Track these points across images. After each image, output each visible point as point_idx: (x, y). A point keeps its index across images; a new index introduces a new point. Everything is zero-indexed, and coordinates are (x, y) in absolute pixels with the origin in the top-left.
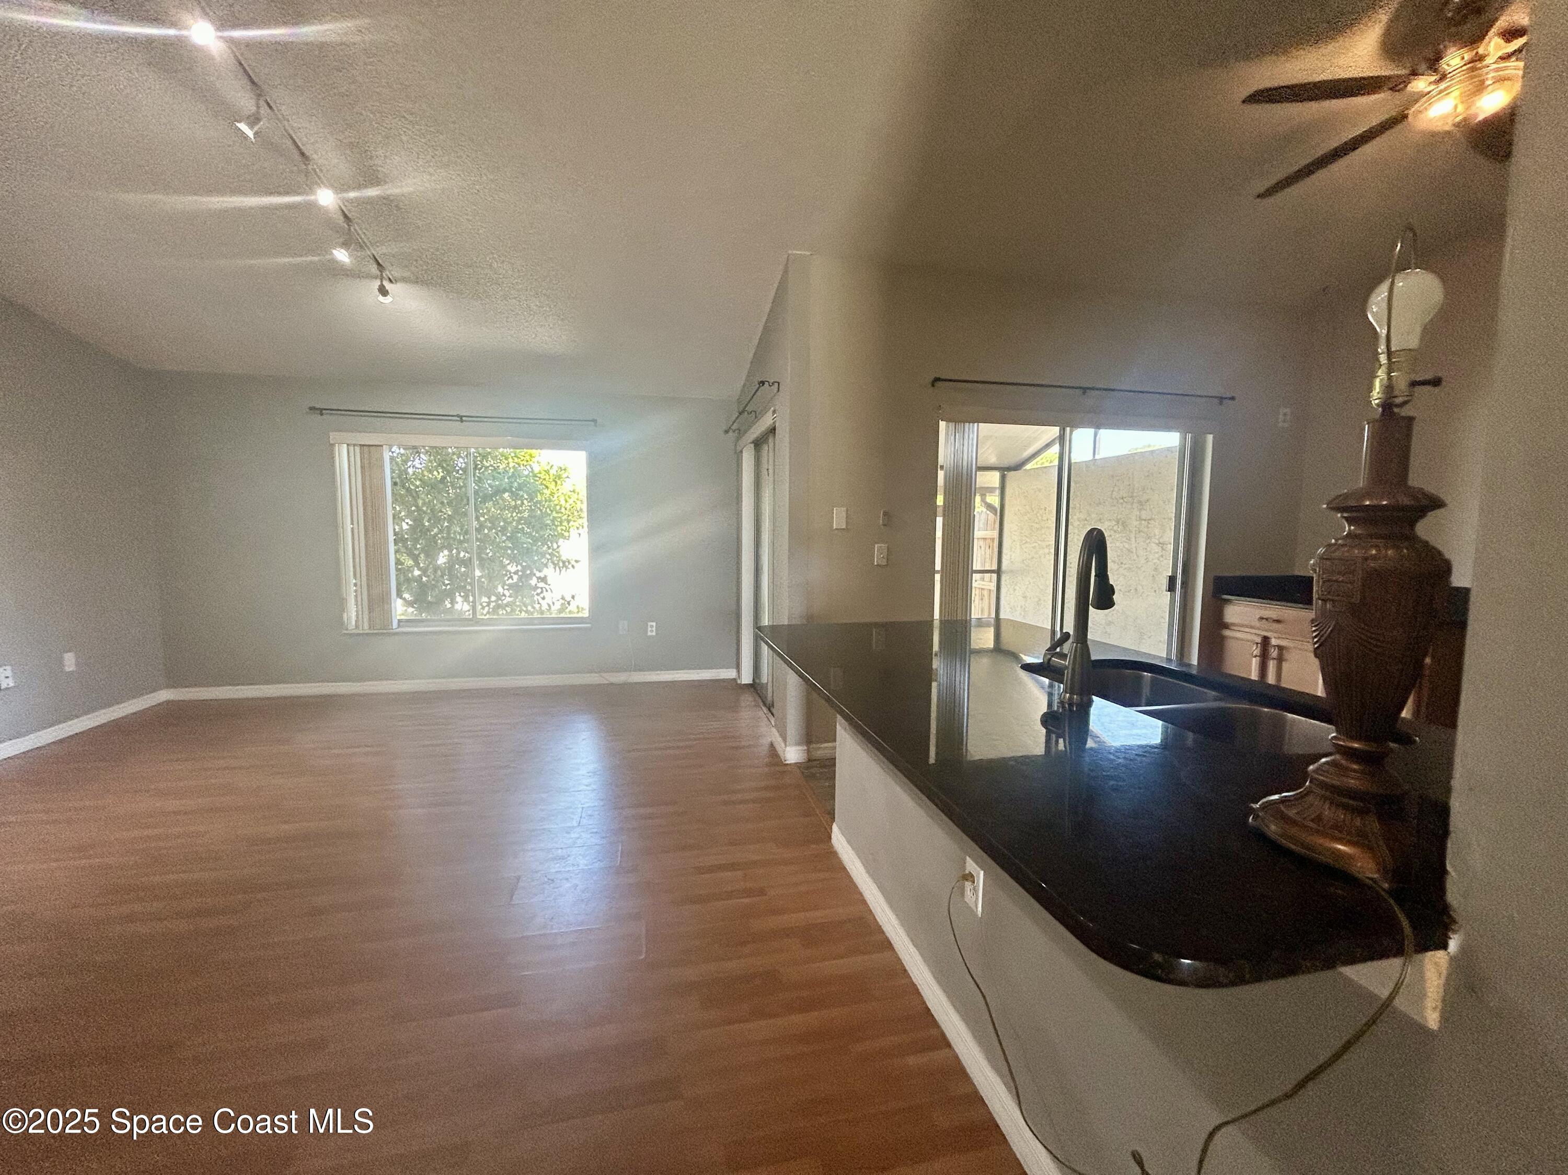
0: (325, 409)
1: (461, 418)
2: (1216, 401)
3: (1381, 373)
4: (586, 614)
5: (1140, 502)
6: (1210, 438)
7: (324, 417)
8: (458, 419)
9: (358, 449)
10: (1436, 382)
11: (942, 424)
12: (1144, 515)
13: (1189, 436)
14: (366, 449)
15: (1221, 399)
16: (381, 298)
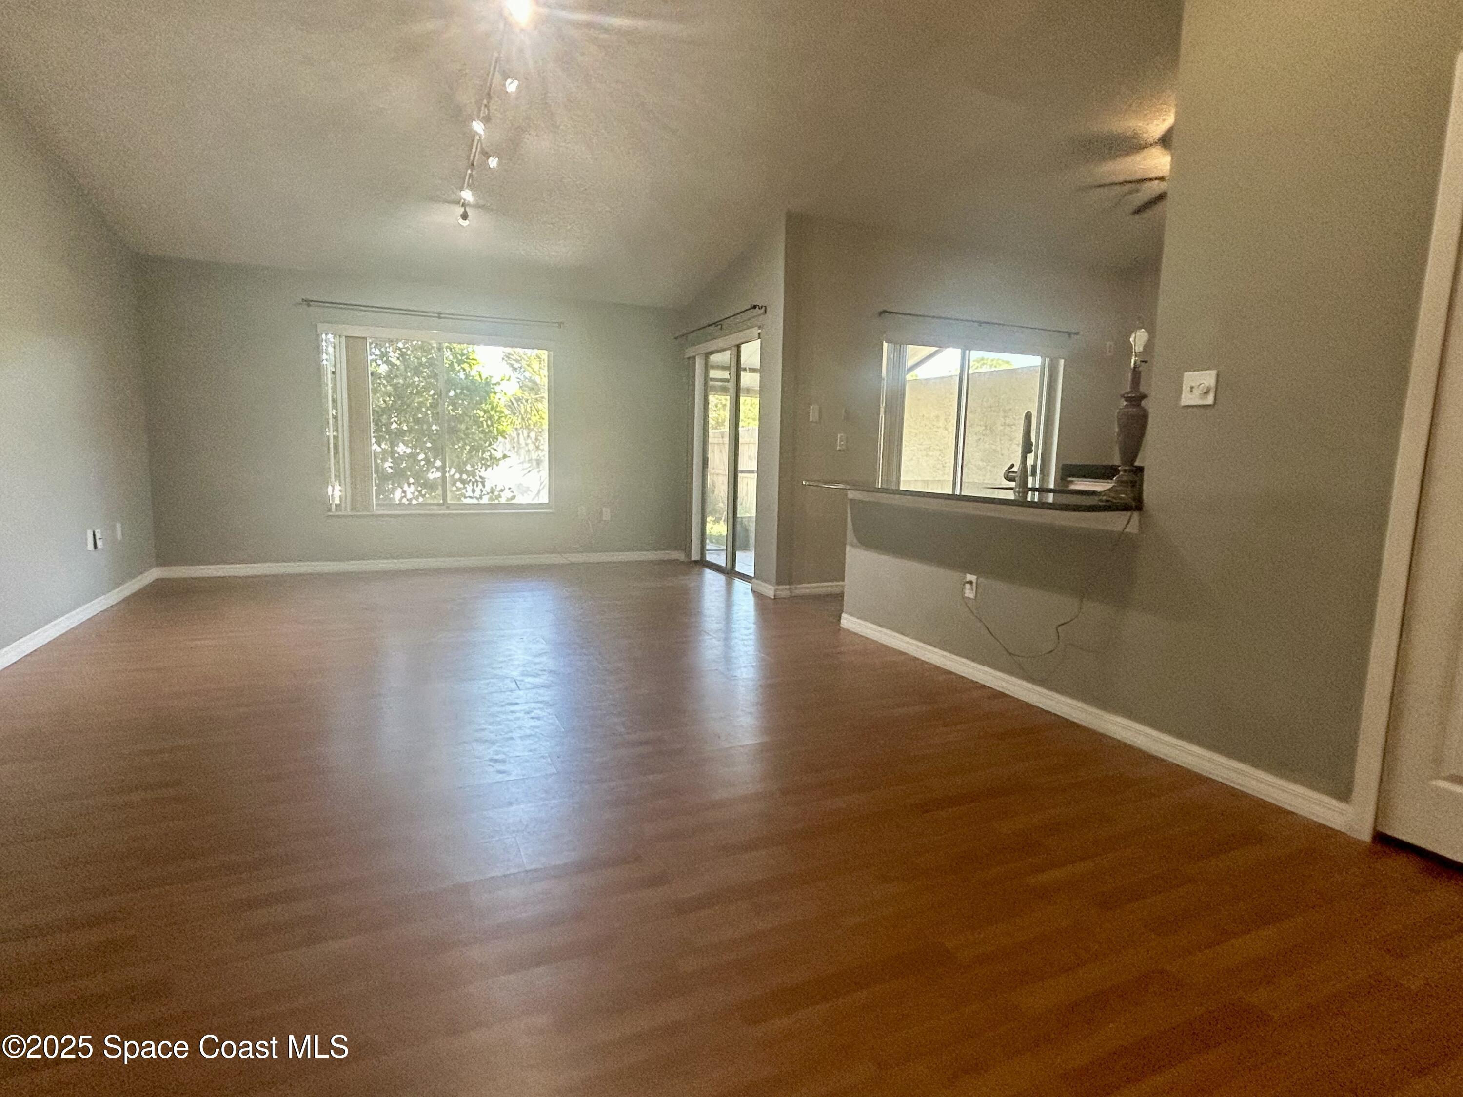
0: (312, 301)
1: (439, 316)
2: (1066, 335)
3: (1133, 357)
4: (545, 500)
5: (1004, 411)
6: (1062, 362)
7: (311, 308)
8: (442, 316)
9: (343, 340)
10: (1146, 362)
11: (885, 345)
12: (1008, 421)
13: (1048, 360)
14: (351, 340)
15: (1069, 334)
16: (461, 221)
